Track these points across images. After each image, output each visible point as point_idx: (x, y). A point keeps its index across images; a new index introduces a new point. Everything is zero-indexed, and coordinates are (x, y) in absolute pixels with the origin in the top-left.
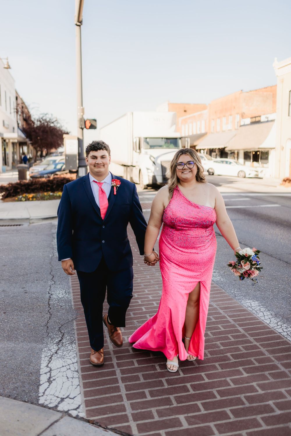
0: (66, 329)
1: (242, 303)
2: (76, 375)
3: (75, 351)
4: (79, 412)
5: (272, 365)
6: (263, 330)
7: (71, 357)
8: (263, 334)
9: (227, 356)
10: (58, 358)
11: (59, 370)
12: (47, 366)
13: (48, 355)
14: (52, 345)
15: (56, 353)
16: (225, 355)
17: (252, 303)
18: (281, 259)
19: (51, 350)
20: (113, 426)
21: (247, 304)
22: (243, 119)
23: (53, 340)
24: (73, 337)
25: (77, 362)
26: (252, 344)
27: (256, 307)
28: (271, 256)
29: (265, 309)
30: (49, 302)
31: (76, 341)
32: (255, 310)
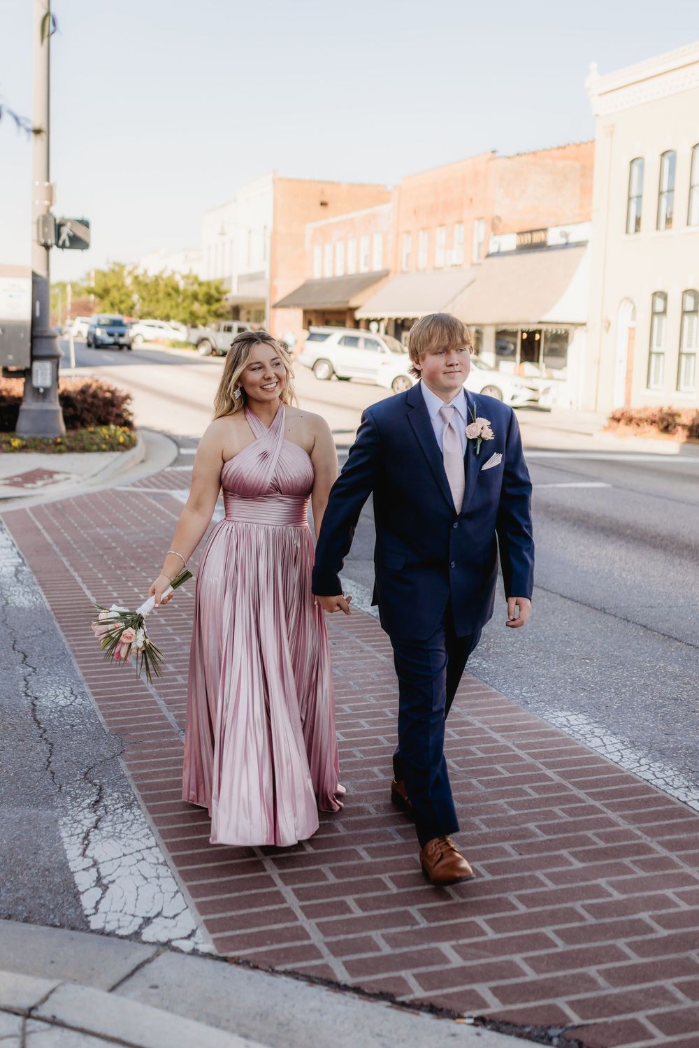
0: (103, 776)
1: (544, 717)
2: (163, 871)
3: (145, 823)
4: (196, 943)
5: (638, 844)
6: (607, 776)
7: (139, 835)
8: (607, 782)
9: (526, 829)
10: (104, 838)
11: (117, 862)
12: (83, 855)
13: (76, 832)
14: (81, 811)
15: (96, 827)
16: (523, 826)
17: (572, 718)
18: (629, 619)
19: (81, 820)
20: (289, 967)
21: (559, 719)
22: (495, 235)
23: (78, 800)
24: (130, 794)
25: (157, 845)
26: (583, 804)
27: (582, 726)
28: (603, 610)
29: (604, 731)
30: (34, 716)
31: (141, 802)
32: (580, 732)
